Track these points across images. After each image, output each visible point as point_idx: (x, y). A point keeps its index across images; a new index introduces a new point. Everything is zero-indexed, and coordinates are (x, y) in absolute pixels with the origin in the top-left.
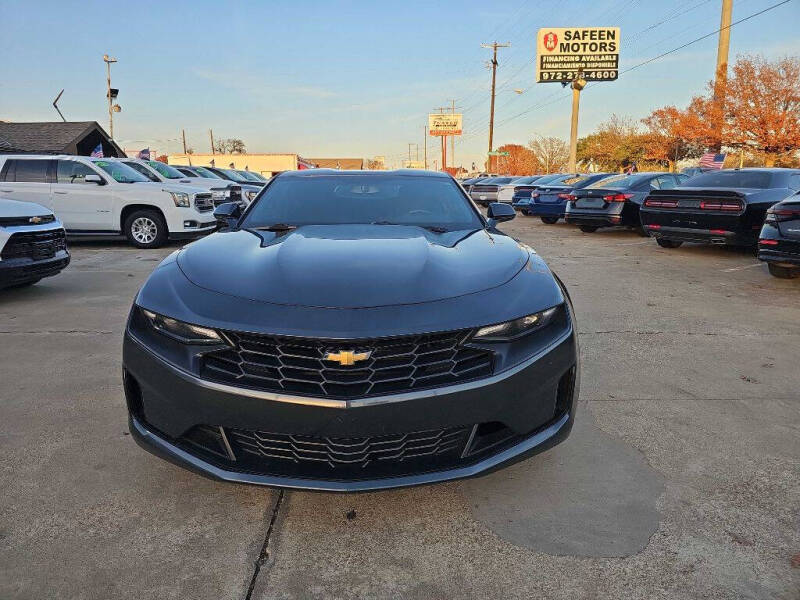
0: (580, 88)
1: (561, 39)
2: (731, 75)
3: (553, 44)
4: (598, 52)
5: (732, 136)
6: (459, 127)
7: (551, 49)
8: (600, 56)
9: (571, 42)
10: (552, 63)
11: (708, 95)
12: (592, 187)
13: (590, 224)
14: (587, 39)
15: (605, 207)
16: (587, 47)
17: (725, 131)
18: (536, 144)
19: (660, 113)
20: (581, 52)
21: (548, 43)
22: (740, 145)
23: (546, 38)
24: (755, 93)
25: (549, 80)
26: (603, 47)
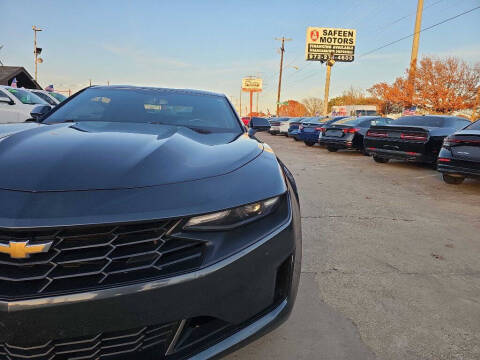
0: (331, 65)
1: (321, 35)
2: (419, 65)
3: (316, 37)
4: (342, 44)
5: (418, 101)
6: (261, 87)
7: (315, 40)
8: (344, 46)
9: (327, 37)
10: (315, 49)
11: (405, 77)
12: (335, 123)
13: (334, 147)
14: (336, 36)
15: (343, 136)
16: (337, 40)
17: (414, 99)
18: (306, 101)
19: (377, 86)
20: (332, 43)
21: (313, 36)
22: (422, 107)
23: (312, 33)
24: (432, 77)
25: (313, 59)
26: (345, 41)
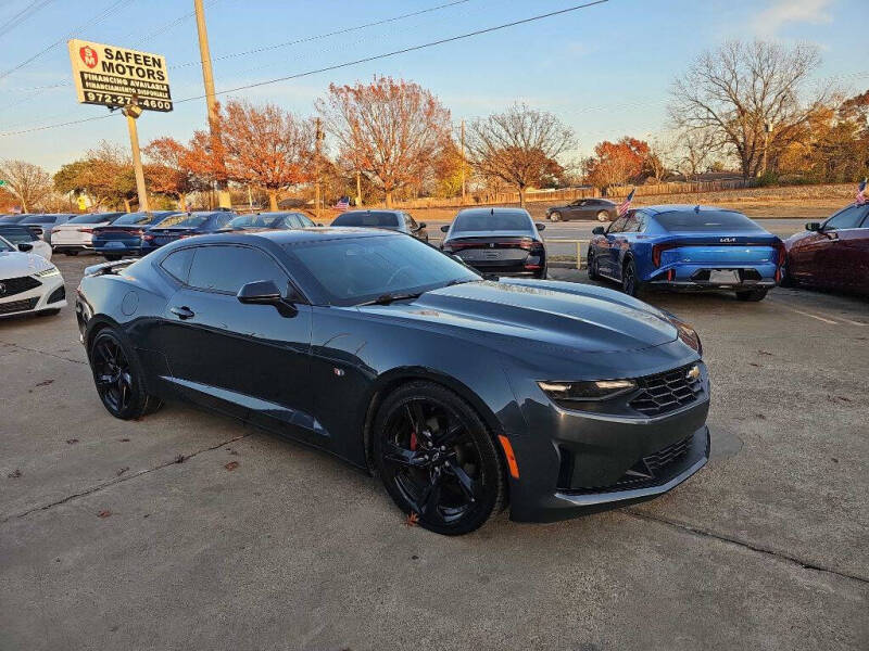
0: (135, 116)
1: (102, 57)
2: (225, 113)
3: (92, 60)
4: (146, 79)
7: (91, 66)
8: (150, 84)
9: (115, 62)
10: (96, 82)
14: (132, 62)
16: (134, 71)
20: (128, 75)
21: (87, 59)
23: (82, 51)
25: (96, 102)
26: (150, 74)
